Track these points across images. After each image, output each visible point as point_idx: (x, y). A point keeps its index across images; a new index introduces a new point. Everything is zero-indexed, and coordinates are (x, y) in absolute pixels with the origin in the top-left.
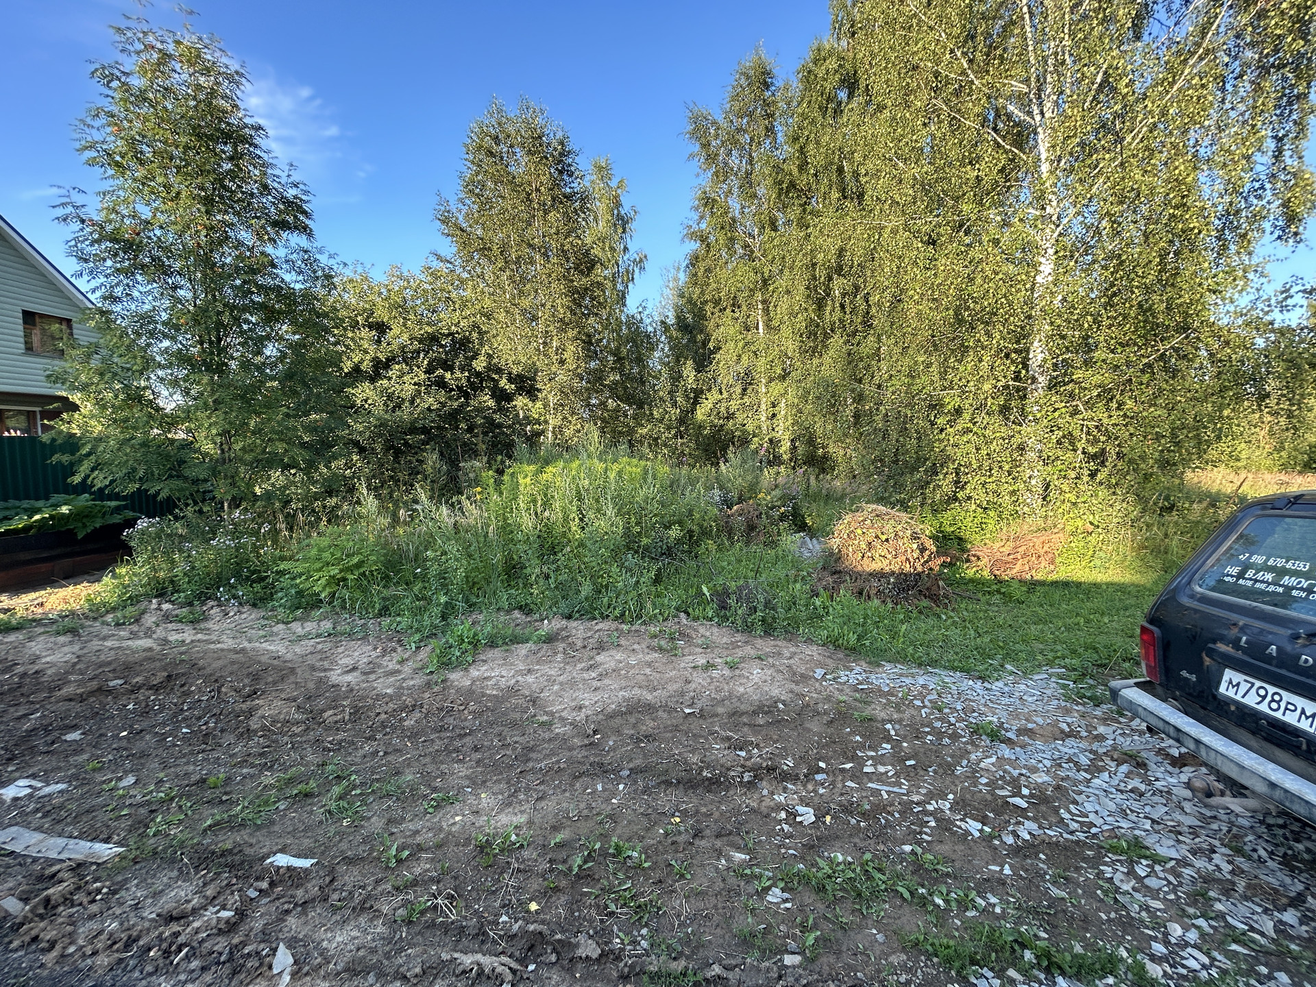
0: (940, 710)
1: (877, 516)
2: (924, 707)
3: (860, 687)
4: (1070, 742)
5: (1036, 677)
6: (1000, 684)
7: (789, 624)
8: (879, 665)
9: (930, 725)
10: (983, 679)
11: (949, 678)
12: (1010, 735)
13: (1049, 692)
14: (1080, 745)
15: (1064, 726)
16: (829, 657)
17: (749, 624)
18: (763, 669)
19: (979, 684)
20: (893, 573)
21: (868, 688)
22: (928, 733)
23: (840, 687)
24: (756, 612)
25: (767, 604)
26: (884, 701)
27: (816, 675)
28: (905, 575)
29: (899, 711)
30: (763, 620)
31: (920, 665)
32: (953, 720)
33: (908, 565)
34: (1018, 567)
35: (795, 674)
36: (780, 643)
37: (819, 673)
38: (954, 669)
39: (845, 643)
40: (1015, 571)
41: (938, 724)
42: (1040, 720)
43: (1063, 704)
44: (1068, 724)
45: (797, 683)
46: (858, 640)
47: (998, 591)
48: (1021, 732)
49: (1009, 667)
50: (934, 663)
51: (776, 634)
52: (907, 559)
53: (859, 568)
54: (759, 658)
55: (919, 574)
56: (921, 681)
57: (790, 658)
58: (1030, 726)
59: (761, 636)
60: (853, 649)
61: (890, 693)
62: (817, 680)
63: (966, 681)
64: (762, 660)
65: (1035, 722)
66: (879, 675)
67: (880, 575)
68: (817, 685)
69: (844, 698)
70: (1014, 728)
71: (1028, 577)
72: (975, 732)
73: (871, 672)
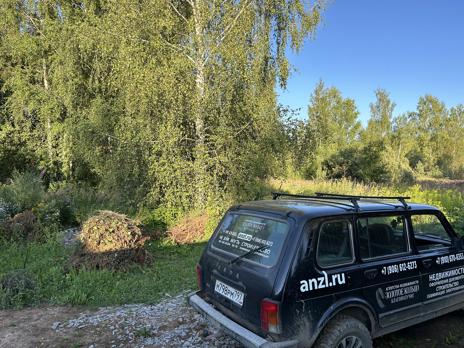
0: (123, 328)
1: (108, 217)
2: (115, 329)
3: (80, 327)
4: (181, 327)
5: (178, 297)
6: (159, 305)
7: (44, 296)
8: (97, 310)
9: (116, 339)
10: (151, 304)
11: (134, 308)
12: (155, 332)
13: (180, 304)
14: (185, 327)
15: (181, 320)
16: (66, 312)
17: (12, 302)
18: (13, 332)
19: (149, 307)
20: (117, 250)
21: (85, 326)
22: (113, 344)
23: (67, 330)
24: (18, 292)
25: (28, 285)
26: (93, 332)
27: (53, 327)
28: (124, 251)
29: (100, 335)
30: (24, 297)
31: (121, 304)
32: (128, 332)
33: (126, 245)
34: (188, 237)
35: (37, 330)
36: (33, 311)
37: (56, 324)
38: (138, 302)
39: (79, 301)
40: (187, 239)
41: (119, 337)
42: (170, 320)
43: (184, 308)
44: (183, 318)
45: (37, 336)
46: (87, 297)
47: (177, 251)
48: (160, 329)
49: (167, 294)
50: (129, 301)
51: (33, 305)
52: (125, 241)
53: (97, 251)
54: (13, 325)
55: (132, 249)
56: (118, 314)
57: (38, 320)
58: (165, 324)
59: (20, 309)
60: (84, 304)
61: (98, 326)
62: (52, 330)
63: (143, 307)
64: (15, 326)
65: (169, 322)
66: (95, 316)
67: (109, 253)
68: (52, 333)
69: (67, 337)
70: (158, 327)
71: (192, 241)
72: (138, 335)
73: (90, 316)
